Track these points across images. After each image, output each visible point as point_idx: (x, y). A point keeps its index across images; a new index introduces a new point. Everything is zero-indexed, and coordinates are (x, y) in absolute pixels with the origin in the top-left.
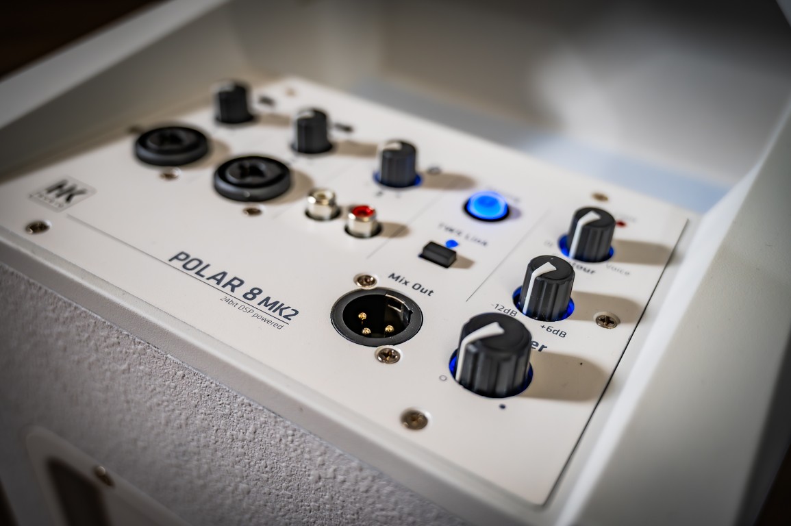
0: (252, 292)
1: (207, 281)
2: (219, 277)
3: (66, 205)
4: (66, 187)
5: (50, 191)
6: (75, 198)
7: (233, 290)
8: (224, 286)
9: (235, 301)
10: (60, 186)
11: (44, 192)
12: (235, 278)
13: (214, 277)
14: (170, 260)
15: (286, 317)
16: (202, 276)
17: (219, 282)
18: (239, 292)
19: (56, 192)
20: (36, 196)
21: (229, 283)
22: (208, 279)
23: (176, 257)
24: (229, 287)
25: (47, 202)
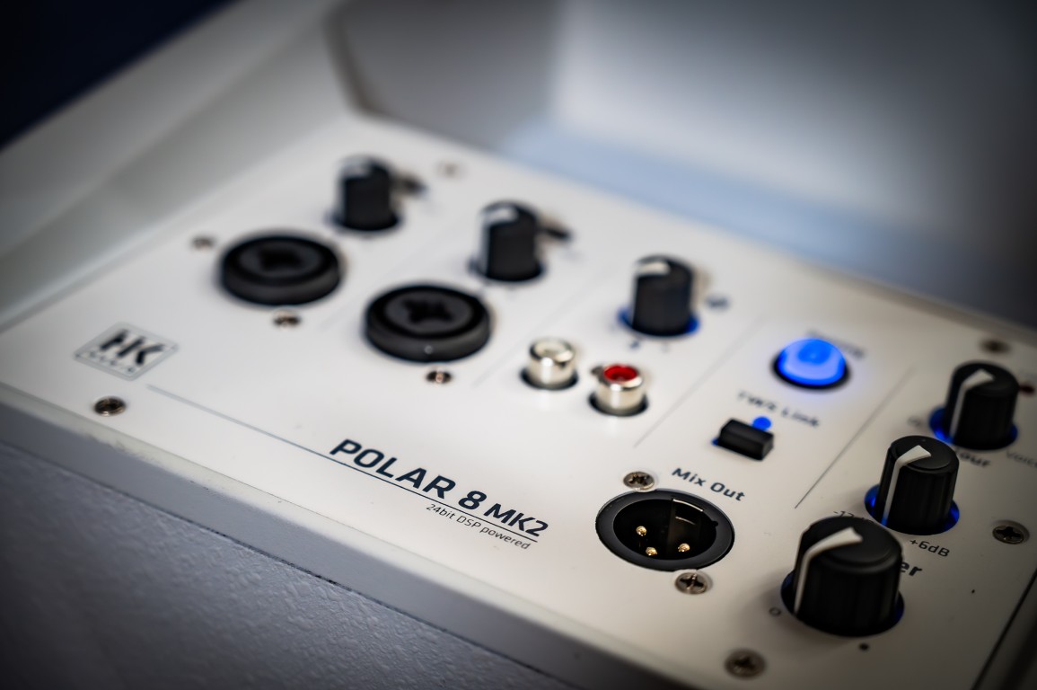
0: (470, 496)
1: (397, 482)
2: (415, 477)
3: (138, 369)
4: (129, 341)
5: (105, 346)
6: (150, 358)
7: (441, 495)
8: (427, 489)
9: (448, 509)
10: (118, 340)
11: (96, 349)
12: (440, 478)
13: (407, 477)
14: (334, 452)
15: (531, 532)
16: (391, 476)
17: (417, 484)
18: (452, 497)
19: (115, 349)
20: (85, 355)
21: (433, 485)
22: (399, 479)
23: (340, 448)
24: (434, 492)
25: (106, 364)
